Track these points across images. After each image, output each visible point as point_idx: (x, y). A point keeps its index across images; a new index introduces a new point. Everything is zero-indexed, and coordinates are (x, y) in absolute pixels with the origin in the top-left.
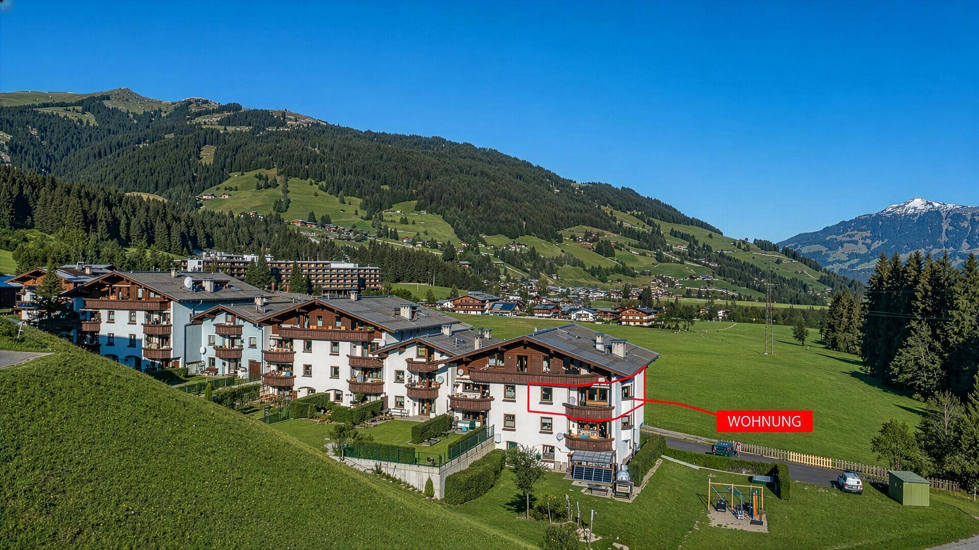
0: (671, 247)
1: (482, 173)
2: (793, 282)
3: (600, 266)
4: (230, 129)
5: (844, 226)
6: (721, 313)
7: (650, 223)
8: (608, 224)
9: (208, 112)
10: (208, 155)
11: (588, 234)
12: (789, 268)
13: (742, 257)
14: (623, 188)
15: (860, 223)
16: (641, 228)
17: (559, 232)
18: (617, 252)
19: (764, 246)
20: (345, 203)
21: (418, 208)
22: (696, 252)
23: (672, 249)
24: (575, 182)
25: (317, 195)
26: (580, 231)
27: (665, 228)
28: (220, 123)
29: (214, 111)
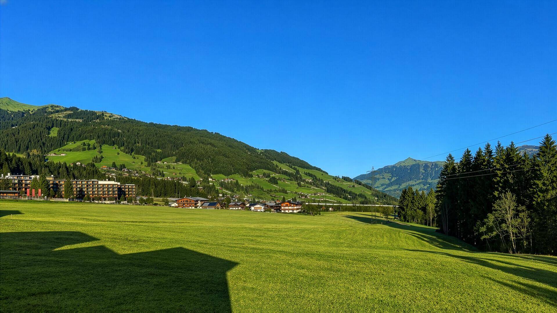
0: (305, 180)
1: (211, 144)
2: (361, 196)
3: (271, 189)
4: (70, 120)
5: (380, 171)
6: (330, 209)
7: (295, 169)
8: (274, 169)
9: (58, 112)
10: (54, 133)
11: (264, 174)
12: (358, 190)
13: (337, 184)
14: (281, 152)
15: (387, 169)
16: (291, 171)
17: (250, 173)
18: (279, 182)
19: (346, 179)
20: (135, 158)
21: (177, 161)
22: (317, 182)
23: (305, 181)
24: (258, 149)
25: (119, 154)
26: (261, 172)
27: (302, 171)
28: (64, 117)
29: (62, 111)
